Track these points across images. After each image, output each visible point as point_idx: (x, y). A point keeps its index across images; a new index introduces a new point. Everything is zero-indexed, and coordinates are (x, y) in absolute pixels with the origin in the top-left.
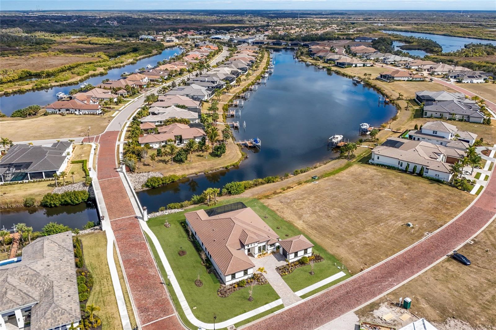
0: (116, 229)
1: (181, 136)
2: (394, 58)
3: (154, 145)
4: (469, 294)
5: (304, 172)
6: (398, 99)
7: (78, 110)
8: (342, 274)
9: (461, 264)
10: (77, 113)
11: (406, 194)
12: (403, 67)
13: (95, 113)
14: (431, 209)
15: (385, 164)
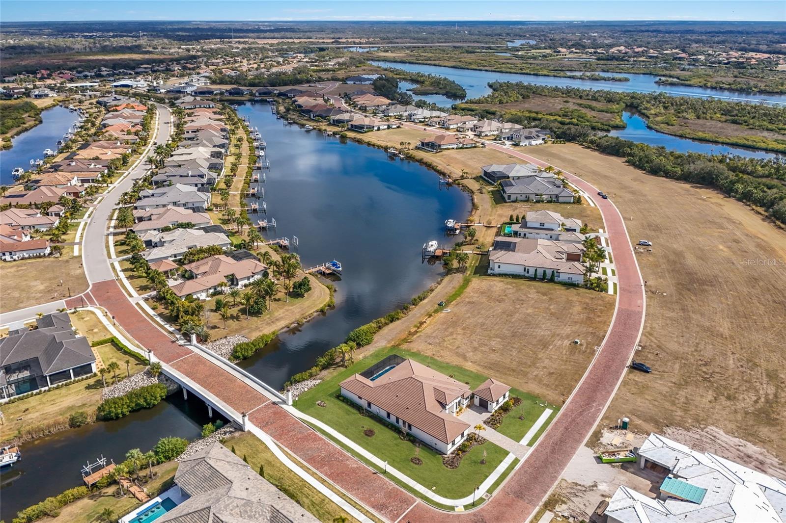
0: (263, 426)
1: (233, 275)
2: (423, 113)
3: (199, 295)
4: (667, 401)
5: (424, 298)
6: (462, 177)
7: (7, 254)
8: (548, 412)
9: (644, 374)
10: (8, 257)
11: (552, 307)
12: (438, 126)
13: (42, 254)
14: (585, 320)
15: (508, 273)
